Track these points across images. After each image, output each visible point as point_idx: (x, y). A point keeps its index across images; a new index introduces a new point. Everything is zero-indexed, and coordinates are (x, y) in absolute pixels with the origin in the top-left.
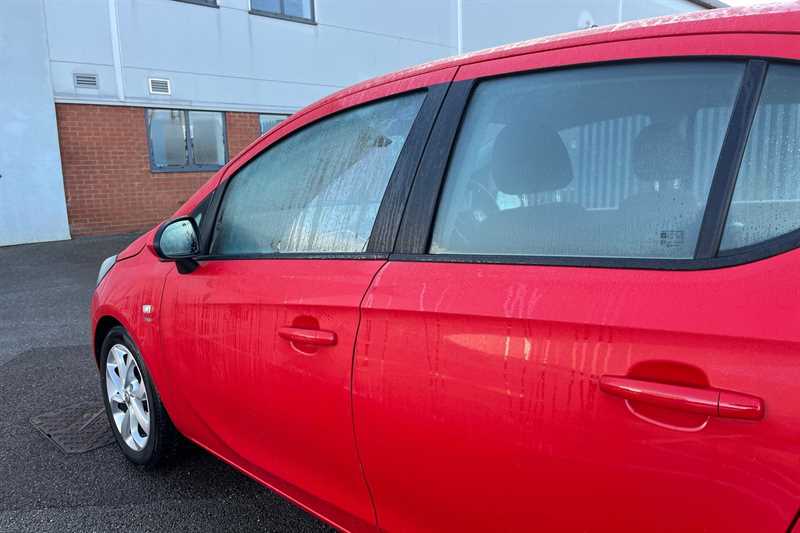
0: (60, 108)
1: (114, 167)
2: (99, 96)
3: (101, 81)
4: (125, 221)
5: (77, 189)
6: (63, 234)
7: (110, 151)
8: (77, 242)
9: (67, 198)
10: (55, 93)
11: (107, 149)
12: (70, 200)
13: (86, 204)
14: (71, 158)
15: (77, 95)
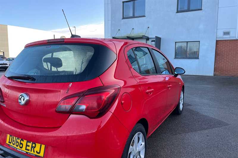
0: (217, 42)
1: (230, 57)
2: (230, 37)
3: (231, 33)
4: (231, 73)
5: (218, 63)
6: (212, 74)
7: (230, 53)
8: (215, 77)
9: (215, 65)
10: (217, 38)
11: (229, 52)
12: (216, 65)
13: (220, 67)
14: (218, 54)
15: (223, 38)
